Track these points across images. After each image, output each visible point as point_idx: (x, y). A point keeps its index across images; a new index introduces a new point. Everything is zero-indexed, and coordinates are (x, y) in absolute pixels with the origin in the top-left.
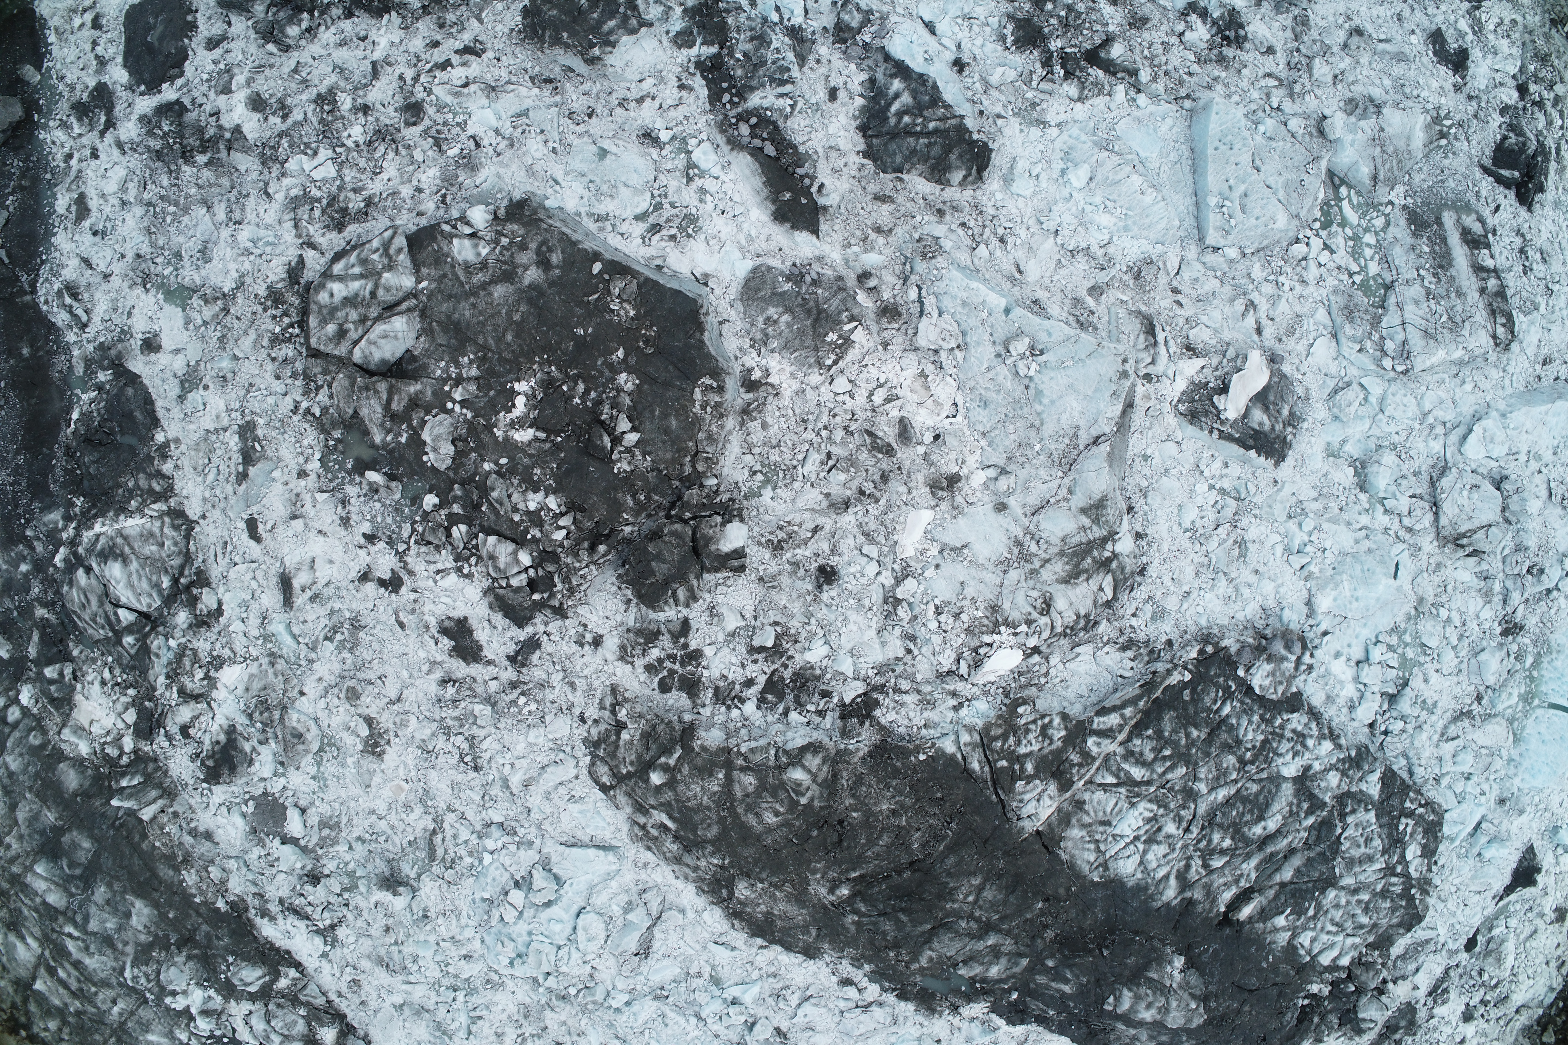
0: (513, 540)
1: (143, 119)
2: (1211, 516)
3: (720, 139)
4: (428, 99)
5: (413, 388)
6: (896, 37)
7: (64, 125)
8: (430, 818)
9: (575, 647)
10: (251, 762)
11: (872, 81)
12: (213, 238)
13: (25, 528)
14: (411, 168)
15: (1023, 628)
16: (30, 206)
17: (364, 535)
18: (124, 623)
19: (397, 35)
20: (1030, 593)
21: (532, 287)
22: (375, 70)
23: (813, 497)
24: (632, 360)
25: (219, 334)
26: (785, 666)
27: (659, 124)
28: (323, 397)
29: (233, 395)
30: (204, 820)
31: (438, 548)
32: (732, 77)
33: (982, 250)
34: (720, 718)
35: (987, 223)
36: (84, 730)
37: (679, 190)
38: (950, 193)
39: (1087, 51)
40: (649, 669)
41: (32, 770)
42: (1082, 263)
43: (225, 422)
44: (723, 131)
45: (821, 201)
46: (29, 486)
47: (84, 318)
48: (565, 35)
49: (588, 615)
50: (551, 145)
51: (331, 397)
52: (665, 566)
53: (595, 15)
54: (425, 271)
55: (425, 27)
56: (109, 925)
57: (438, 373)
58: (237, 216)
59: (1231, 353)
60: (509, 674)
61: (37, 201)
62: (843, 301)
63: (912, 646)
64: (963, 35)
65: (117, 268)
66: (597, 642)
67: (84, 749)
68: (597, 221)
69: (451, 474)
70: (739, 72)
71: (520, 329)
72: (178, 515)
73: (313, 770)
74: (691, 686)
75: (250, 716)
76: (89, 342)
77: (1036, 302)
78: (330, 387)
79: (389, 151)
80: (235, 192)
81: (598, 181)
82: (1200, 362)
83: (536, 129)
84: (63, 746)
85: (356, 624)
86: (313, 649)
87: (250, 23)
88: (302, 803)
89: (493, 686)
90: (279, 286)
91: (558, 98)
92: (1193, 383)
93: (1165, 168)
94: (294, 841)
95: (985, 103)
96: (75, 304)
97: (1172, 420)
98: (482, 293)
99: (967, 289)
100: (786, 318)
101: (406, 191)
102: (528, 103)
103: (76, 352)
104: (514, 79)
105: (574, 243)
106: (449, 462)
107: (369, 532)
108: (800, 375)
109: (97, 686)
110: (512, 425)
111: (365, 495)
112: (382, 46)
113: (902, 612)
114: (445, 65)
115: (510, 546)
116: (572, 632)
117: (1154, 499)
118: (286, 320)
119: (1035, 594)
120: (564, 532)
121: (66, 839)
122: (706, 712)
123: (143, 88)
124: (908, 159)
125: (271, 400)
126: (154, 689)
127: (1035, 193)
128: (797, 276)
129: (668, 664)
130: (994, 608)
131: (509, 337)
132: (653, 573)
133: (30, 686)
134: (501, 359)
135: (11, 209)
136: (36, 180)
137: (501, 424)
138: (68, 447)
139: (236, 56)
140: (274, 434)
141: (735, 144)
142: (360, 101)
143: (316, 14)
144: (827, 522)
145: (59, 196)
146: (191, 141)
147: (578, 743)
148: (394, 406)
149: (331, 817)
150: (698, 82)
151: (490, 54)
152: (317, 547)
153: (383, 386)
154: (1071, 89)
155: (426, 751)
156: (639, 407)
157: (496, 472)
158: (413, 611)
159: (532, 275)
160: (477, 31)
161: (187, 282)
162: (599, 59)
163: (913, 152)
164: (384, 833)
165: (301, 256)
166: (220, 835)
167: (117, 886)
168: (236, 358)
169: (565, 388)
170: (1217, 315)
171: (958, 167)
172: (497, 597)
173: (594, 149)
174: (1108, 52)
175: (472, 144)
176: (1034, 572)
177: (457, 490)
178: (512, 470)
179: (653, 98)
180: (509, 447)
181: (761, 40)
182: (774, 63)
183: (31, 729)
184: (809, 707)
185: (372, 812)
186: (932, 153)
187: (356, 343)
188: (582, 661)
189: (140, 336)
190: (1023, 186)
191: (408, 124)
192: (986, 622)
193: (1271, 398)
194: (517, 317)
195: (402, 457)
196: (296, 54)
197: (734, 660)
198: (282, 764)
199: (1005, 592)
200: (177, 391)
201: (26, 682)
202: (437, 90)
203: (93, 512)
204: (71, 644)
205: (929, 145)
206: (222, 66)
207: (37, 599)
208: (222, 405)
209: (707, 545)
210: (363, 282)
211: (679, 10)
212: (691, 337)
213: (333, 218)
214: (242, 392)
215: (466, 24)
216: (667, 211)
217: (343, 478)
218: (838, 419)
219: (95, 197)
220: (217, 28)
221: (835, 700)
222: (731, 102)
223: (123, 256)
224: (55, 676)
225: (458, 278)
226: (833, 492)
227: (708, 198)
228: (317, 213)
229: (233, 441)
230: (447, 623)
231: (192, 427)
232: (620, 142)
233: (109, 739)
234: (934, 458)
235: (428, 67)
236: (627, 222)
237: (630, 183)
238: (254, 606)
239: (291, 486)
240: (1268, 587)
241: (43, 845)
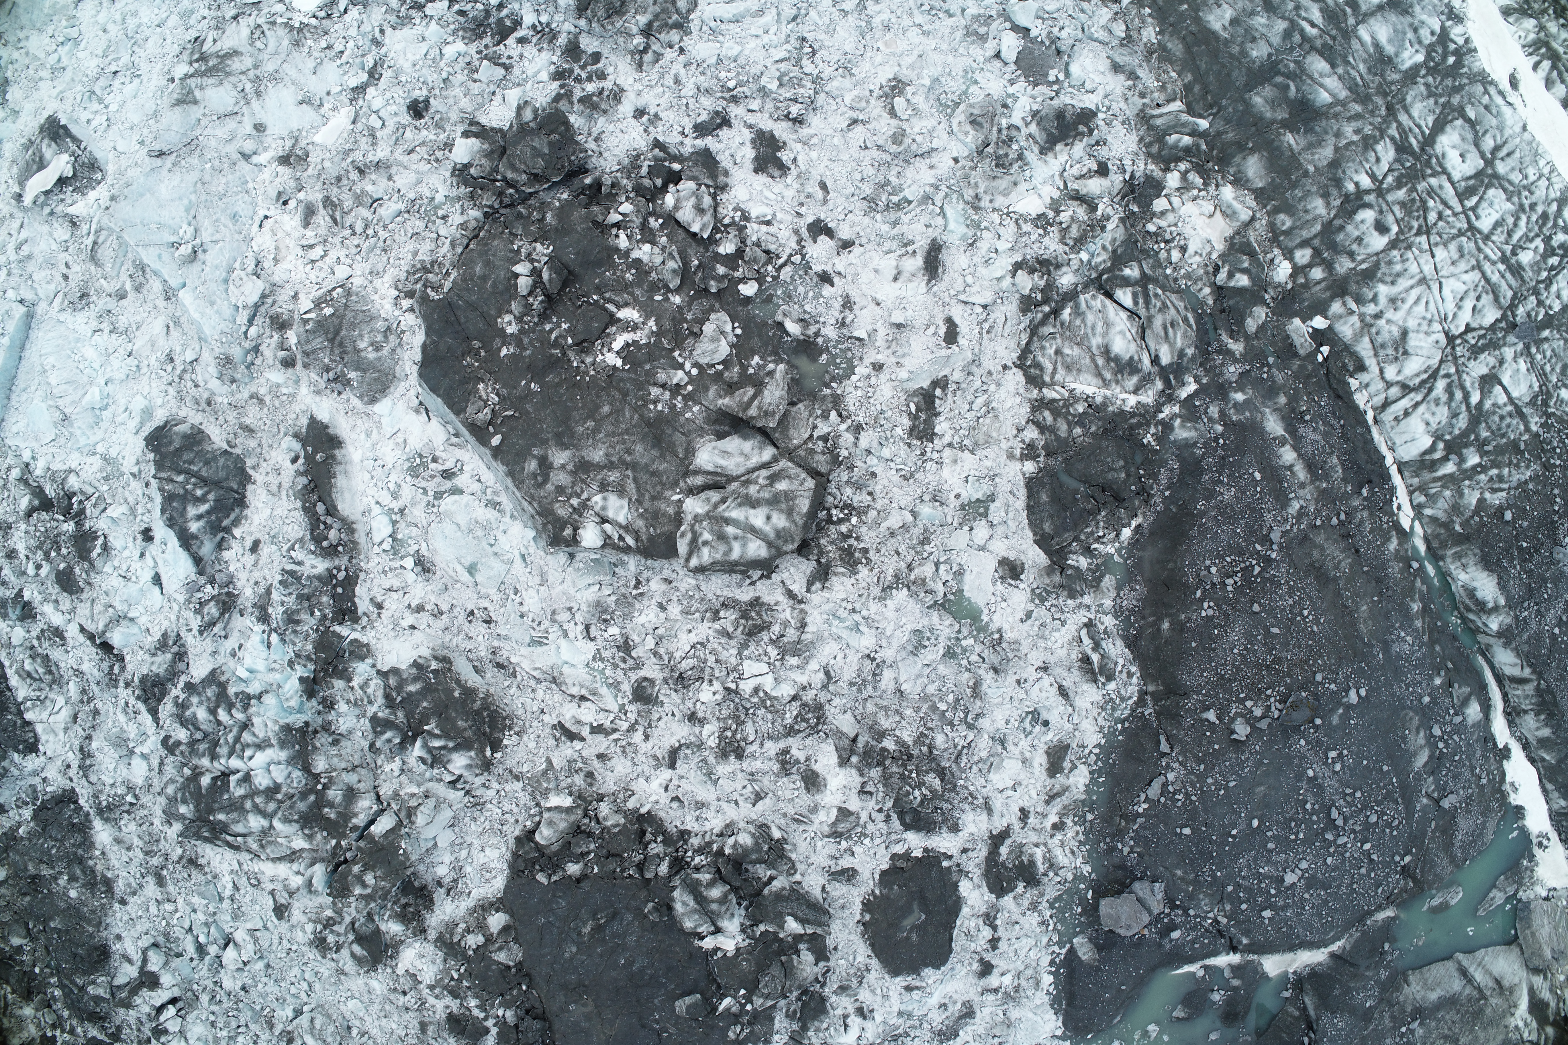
0: (678, 223)
1: (955, 829)
2: (116, 83)
3: (360, 537)
4: (626, 701)
5: (725, 402)
6: (182, 577)
7: (1052, 865)
8: (869, 12)
9: (662, 115)
10: (1035, 114)
11: (220, 547)
12: (904, 654)
13: (1222, 435)
14: (660, 631)
15: (280, 20)
16: (1121, 792)
17: (832, 285)
18: (1129, 291)
19: (639, 786)
20: (262, 46)
21: (564, 446)
22: (672, 758)
23: (403, 180)
24: (498, 341)
25: (927, 547)
26: (486, 47)
27: (411, 577)
28: (823, 429)
29: (930, 476)
30: (1118, 84)
31: (758, 244)
32: (333, 597)
33: (189, 356)
34: (559, 17)
35: (177, 380)
36: (1223, 213)
37: (414, 504)
38: (195, 418)
39: (47, 511)
40: (602, 76)
41: (1299, 193)
42: (122, 322)
43: (947, 452)
44: (355, 543)
45: (297, 446)
46: (1201, 474)
47: (1084, 632)
48: (456, 694)
49: (638, 138)
50: (518, 599)
51: (815, 427)
52: (536, 144)
53: (425, 704)
54: (671, 510)
55: (608, 782)
56: (1263, 21)
57: (696, 409)
58: (868, 666)
59: (47, 210)
60: (735, 111)
61: (1112, 795)
62: (308, 341)
63: (377, 34)
64: (136, 565)
65: (1030, 673)
66: (639, 113)
67: (1228, 192)
68: (499, 503)
69: (717, 306)
70: (325, 599)
71: (592, 413)
72: (1034, 380)
73: (973, 89)
74: (573, 50)
75: (1021, 157)
76: (1088, 607)
77: (168, 298)
78: (811, 436)
79: (678, 659)
80: (865, 694)
81: (484, 544)
82: (71, 210)
83: (527, 620)
84: (1254, 204)
85: (871, 203)
86: (927, 198)
87: (798, 877)
88: (997, 64)
89: (755, 105)
90: (842, 570)
91: (496, 643)
92: (83, 194)
93: (33, 388)
94: (1016, 28)
95: (140, 493)
96: (1089, 651)
97: (111, 168)
98: (615, 459)
99: (203, 315)
100: (362, 345)
101: (674, 610)
102: (525, 651)
103: (1108, 603)
104: (533, 683)
105: (511, 474)
106: (713, 316)
107: (827, 286)
108: (369, 290)
109: (1191, 250)
110: (635, 328)
111: (817, 322)
112: (658, 782)
113: (370, 61)
114: (597, 730)
115: (681, 216)
116: (660, 129)
117: (150, 107)
118: (844, 528)
119: (258, 44)
120: (621, 209)
121: (1282, 114)
122: (568, 26)
123: (945, 864)
124: (215, 459)
125: (886, 453)
126: (1121, 219)
127: (133, 396)
128: (339, 382)
129: (584, 75)
130: (297, 44)
131: (606, 409)
132: (550, 144)
133: (1276, 279)
134: (625, 394)
135: (1143, 797)
136: (1107, 819)
137: (647, 331)
138: (1146, 502)
139: (825, 850)
140: (890, 413)
141: (348, 526)
142: (697, 730)
143: (715, 847)
144: (399, 155)
145: (1082, 788)
146: (895, 769)
147: (695, 32)
148: (750, 391)
149: (973, 43)
150: (363, 605)
151: (550, 719)
152: (888, 291)
153: (753, 411)
154: (73, 483)
155: (847, 70)
156: (506, 297)
157: (669, 290)
158: (809, 196)
159: (560, 457)
160: (556, 753)
161: (949, 620)
162: (436, 658)
163: (207, 463)
164: (923, 12)
165: (808, 591)
166: (1104, 65)
167: (1236, 50)
168: (914, 513)
169: (570, 341)
170: (43, 246)
171: (177, 434)
172: (714, 177)
173: (479, 578)
174: (30, 501)
175: (593, 632)
176: (256, 67)
177: (713, 287)
178: (654, 287)
179: (409, 606)
180: (648, 310)
181: (291, 619)
182: (290, 594)
183: (1288, 233)
184: (481, 7)
185: (926, 33)
186: (192, 455)
187: (765, 466)
188: (661, 101)
189: (1022, 586)
190: (139, 403)
191: (652, 682)
192: (308, 35)
193: (35, 167)
194: (590, 424)
195: (766, 345)
196: (754, 817)
197: (527, 63)
198: (1005, 106)
199: (283, 56)
200: (993, 507)
201: (1280, 285)
202: (615, 708)
203: (1134, 421)
204: (1210, 302)
205: (191, 463)
206: (844, 844)
207: (1235, 361)
208: (946, 472)
209: (492, 152)
210: (727, 514)
211: (355, 683)
212: (434, 342)
213: (759, 613)
214: (919, 476)
215: (565, 763)
216: (432, 486)
217: (835, 347)
218: (356, 242)
219: (1036, 764)
220: (838, 890)
221: (456, 7)
222: (339, 570)
223: (1018, 682)
224: (1238, 276)
225: (638, 488)
226: (385, 180)
227: (392, 486)
228: (776, 629)
229: (941, 426)
230: (776, 173)
231: (988, 463)
232: (451, 573)
233: (1195, 192)
234: (293, 183)
235: (615, 736)
236: (470, 490)
237: (454, 527)
238: (977, 259)
239: (893, 360)
240: (102, 17)
241: (1314, 119)
